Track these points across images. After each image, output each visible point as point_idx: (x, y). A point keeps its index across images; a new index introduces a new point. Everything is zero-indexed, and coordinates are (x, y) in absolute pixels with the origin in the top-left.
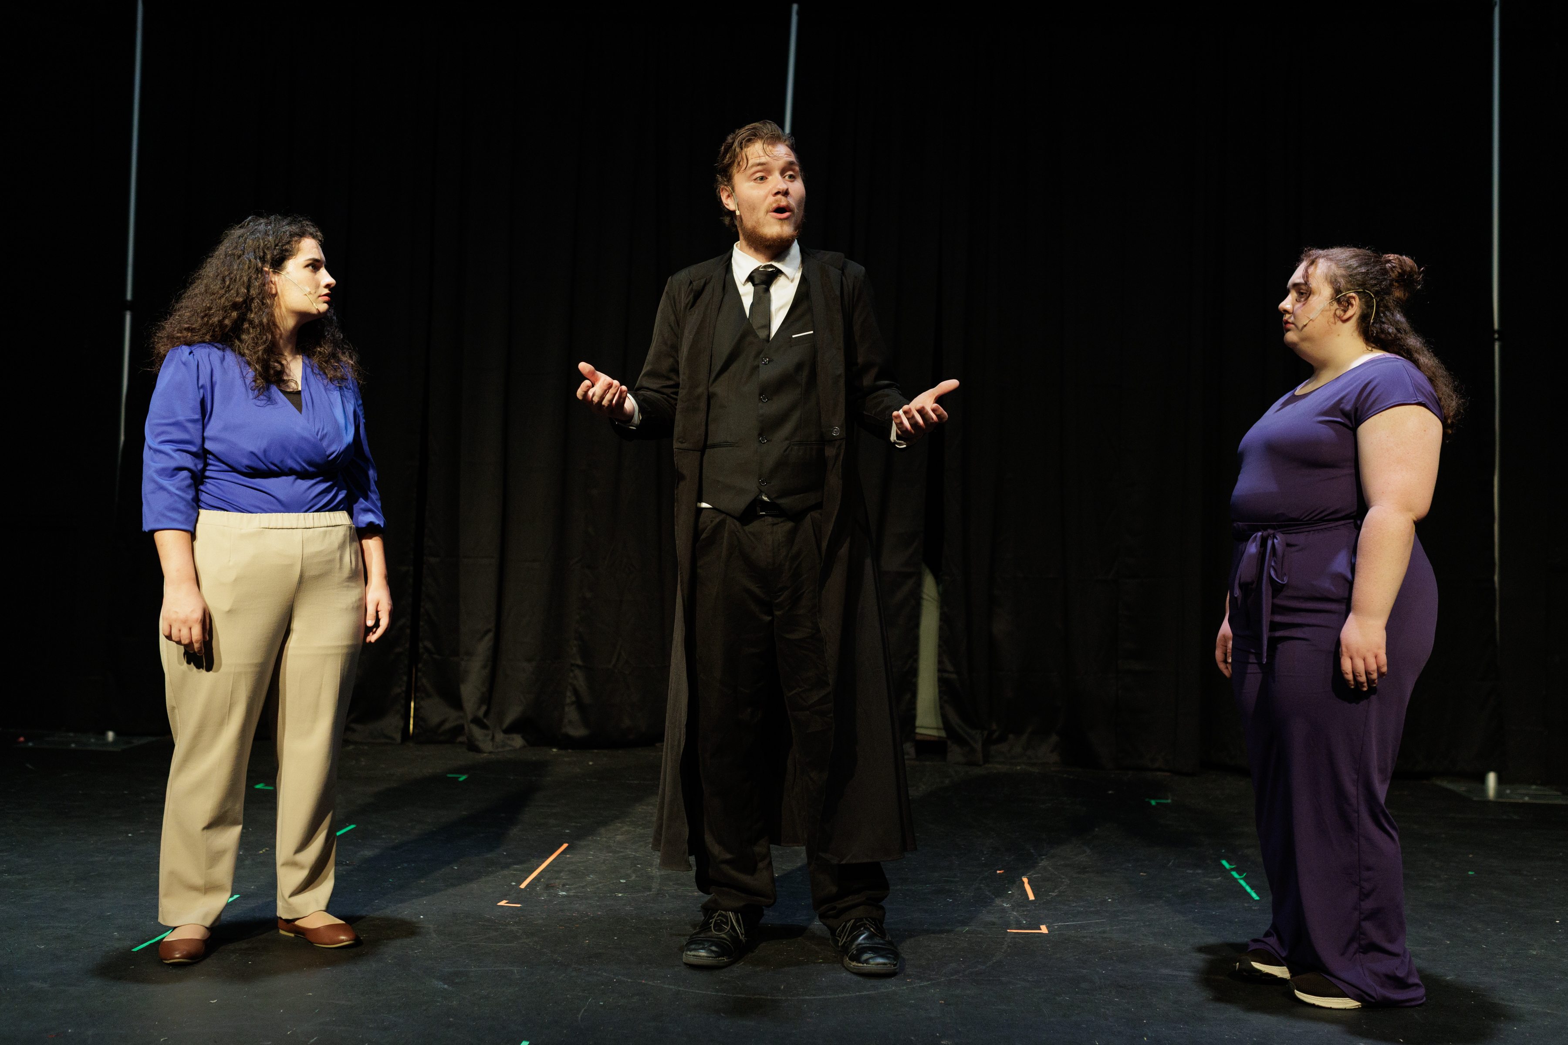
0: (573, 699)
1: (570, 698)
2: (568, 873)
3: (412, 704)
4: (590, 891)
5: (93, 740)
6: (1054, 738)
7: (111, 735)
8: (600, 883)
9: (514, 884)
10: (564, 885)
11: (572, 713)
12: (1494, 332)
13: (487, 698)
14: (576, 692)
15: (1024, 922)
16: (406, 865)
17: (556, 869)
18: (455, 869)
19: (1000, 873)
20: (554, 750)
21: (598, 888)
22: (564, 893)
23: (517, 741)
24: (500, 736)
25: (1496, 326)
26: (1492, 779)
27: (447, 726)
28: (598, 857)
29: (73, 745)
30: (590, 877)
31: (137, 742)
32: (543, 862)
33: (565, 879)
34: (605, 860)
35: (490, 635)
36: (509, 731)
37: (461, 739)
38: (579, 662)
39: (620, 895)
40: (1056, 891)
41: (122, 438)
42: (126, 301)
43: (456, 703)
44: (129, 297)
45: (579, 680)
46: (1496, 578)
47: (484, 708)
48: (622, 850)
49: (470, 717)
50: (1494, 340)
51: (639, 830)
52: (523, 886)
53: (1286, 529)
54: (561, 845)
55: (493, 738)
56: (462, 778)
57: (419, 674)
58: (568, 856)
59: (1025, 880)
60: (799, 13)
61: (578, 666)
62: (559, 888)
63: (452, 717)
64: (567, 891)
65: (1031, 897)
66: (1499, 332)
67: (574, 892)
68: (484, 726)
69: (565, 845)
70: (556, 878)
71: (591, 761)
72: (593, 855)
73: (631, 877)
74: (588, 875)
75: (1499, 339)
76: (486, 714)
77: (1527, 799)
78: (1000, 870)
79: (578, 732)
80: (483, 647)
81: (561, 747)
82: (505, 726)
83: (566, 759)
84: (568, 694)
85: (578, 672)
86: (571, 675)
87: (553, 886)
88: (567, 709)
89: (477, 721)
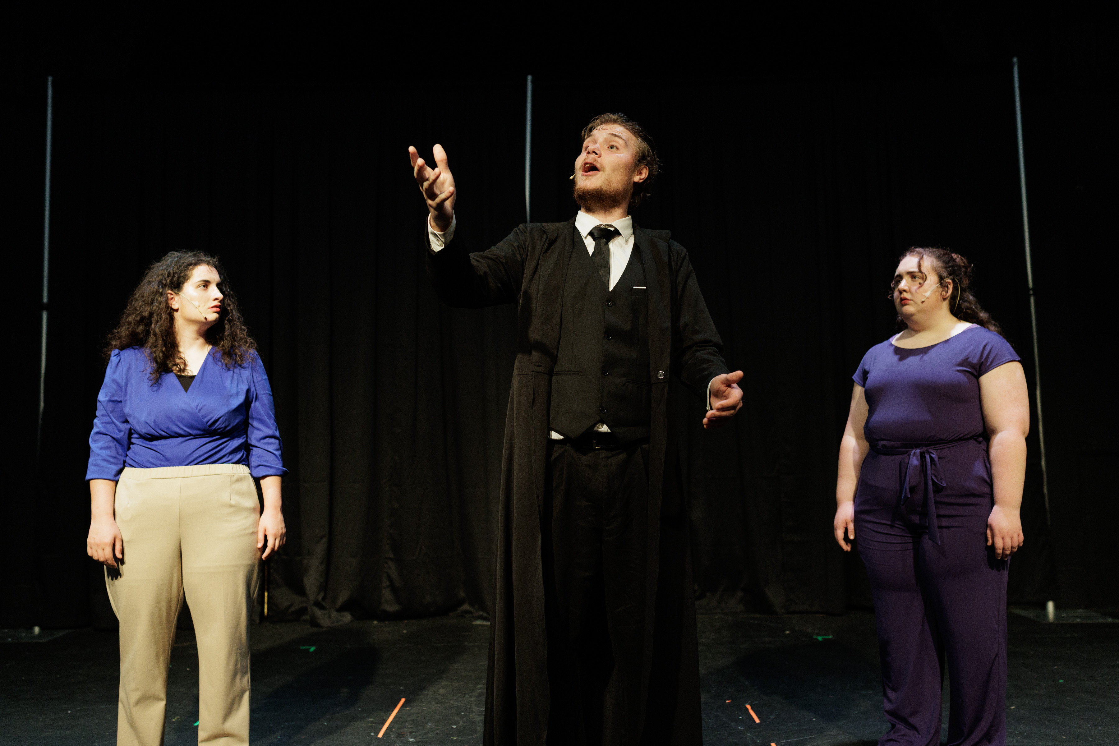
0: (388, 583)
1: (385, 583)
2: (411, 722)
3: (266, 594)
4: (432, 736)
5: (24, 634)
6: (740, 594)
7: (37, 630)
8: (438, 729)
9: (373, 734)
10: (411, 733)
11: (387, 594)
12: (1029, 289)
13: (324, 587)
14: (390, 578)
15: (758, 741)
16: (287, 724)
17: (401, 720)
18: (325, 725)
19: (728, 702)
20: (375, 622)
21: (437, 734)
22: (413, 740)
23: (347, 617)
24: (334, 614)
25: (1031, 285)
26: (1050, 606)
27: (293, 609)
28: (430, 708)
29: (10, 640)
30: (429, 725)
31: (59, 634)
32: (390, 714)
33: (411, 728)
34: (436, 710)
35: (325, 540)
36: (340, 610)
37: (307, 617)
38: (392, 556)
39: (455, 738)
40: (773, 714)
41: (42, 405)
42: (43, 304)
43: (300, 590)
44: (45, 300)
45: (393, 570)
46: (1043, 463)
47: (322, 594)
48: (446, 701)
49: (312, 601)
50: (1030, 295)
51: (455, 684)
52: (380, 735)
53: (935, 446)
54: (400, 700)
55: (330, 617)
56: (312, 649)
57: (272, 571)
58: (408, 708)
59: (748, 707)
60: (533, 82)
61: (390, 559)
62: (408, 736)
63: (298, 602)
64: (415, 737)
65: (757, 721)
66: (1033, 289)
67: (420, 739)
68: (322, 607)
69: (403, 700)
70: (404, 728)
71: (404, 628)
72: (426, 707)
73: (459, 723)
74: (427, 723)
75: (1033, 294)
76: (324, 598)
77: (1078, 620)
78: (728, 700)
79: (391, 608)
80: (320, 549)
81: (380, 620)
82: (337, 606)
83: (386, 629)
84: (384, 580)
85: (391, 564)
86: (386, 565)
87: (403, 734)
88: (384, 591)
89: (318, 604)
